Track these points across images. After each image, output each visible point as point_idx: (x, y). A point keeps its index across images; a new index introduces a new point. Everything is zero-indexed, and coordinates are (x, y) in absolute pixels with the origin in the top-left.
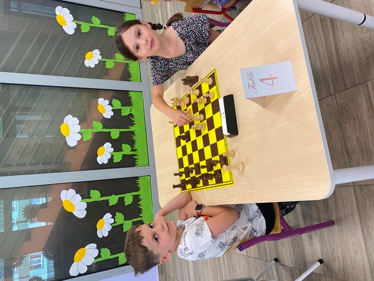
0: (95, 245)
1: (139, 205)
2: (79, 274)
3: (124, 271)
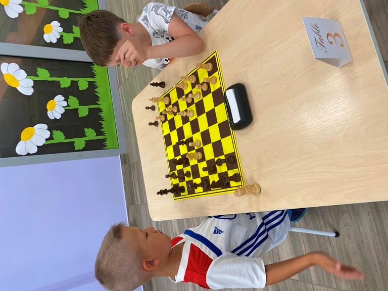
0: (45, 126)
1: (96, 92)
2: (28, 154)
3: (81, 155)
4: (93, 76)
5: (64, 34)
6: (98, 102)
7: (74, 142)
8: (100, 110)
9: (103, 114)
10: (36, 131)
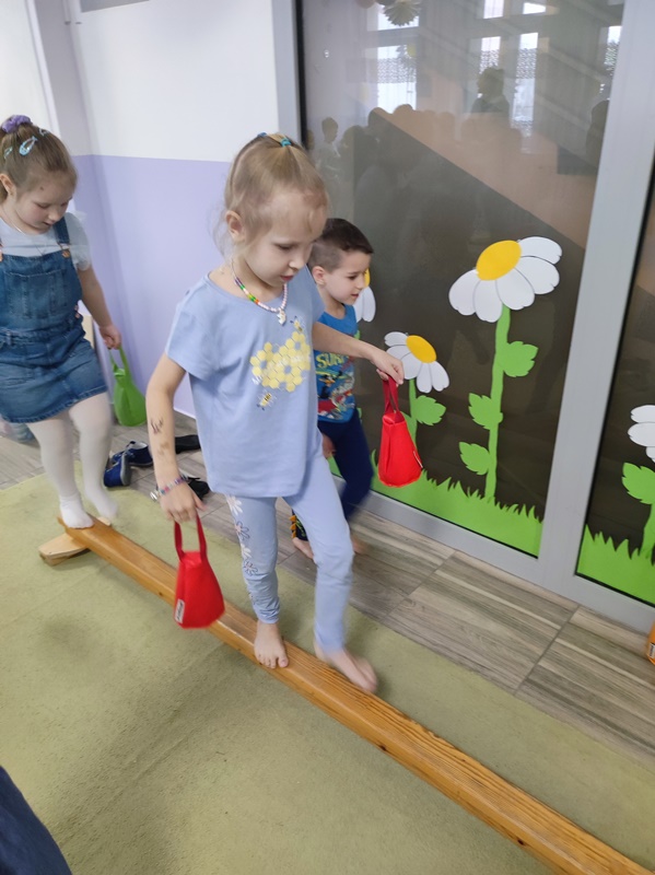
0: (369, 317)
4: (502, 499)
6: (424, 474)
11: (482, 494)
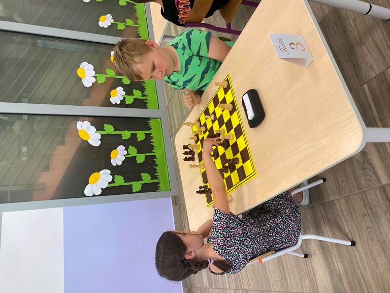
0: (109, 172)
1: (151, 142)
2: (94, 196)
3: (138, 197)
4: (149, 128)
5: (126, 96)
6: (153, 151)
7: (132, 185)
8: (154, 157)
9: (157, 161)
10: (101, 176)
11: (151, 134)
